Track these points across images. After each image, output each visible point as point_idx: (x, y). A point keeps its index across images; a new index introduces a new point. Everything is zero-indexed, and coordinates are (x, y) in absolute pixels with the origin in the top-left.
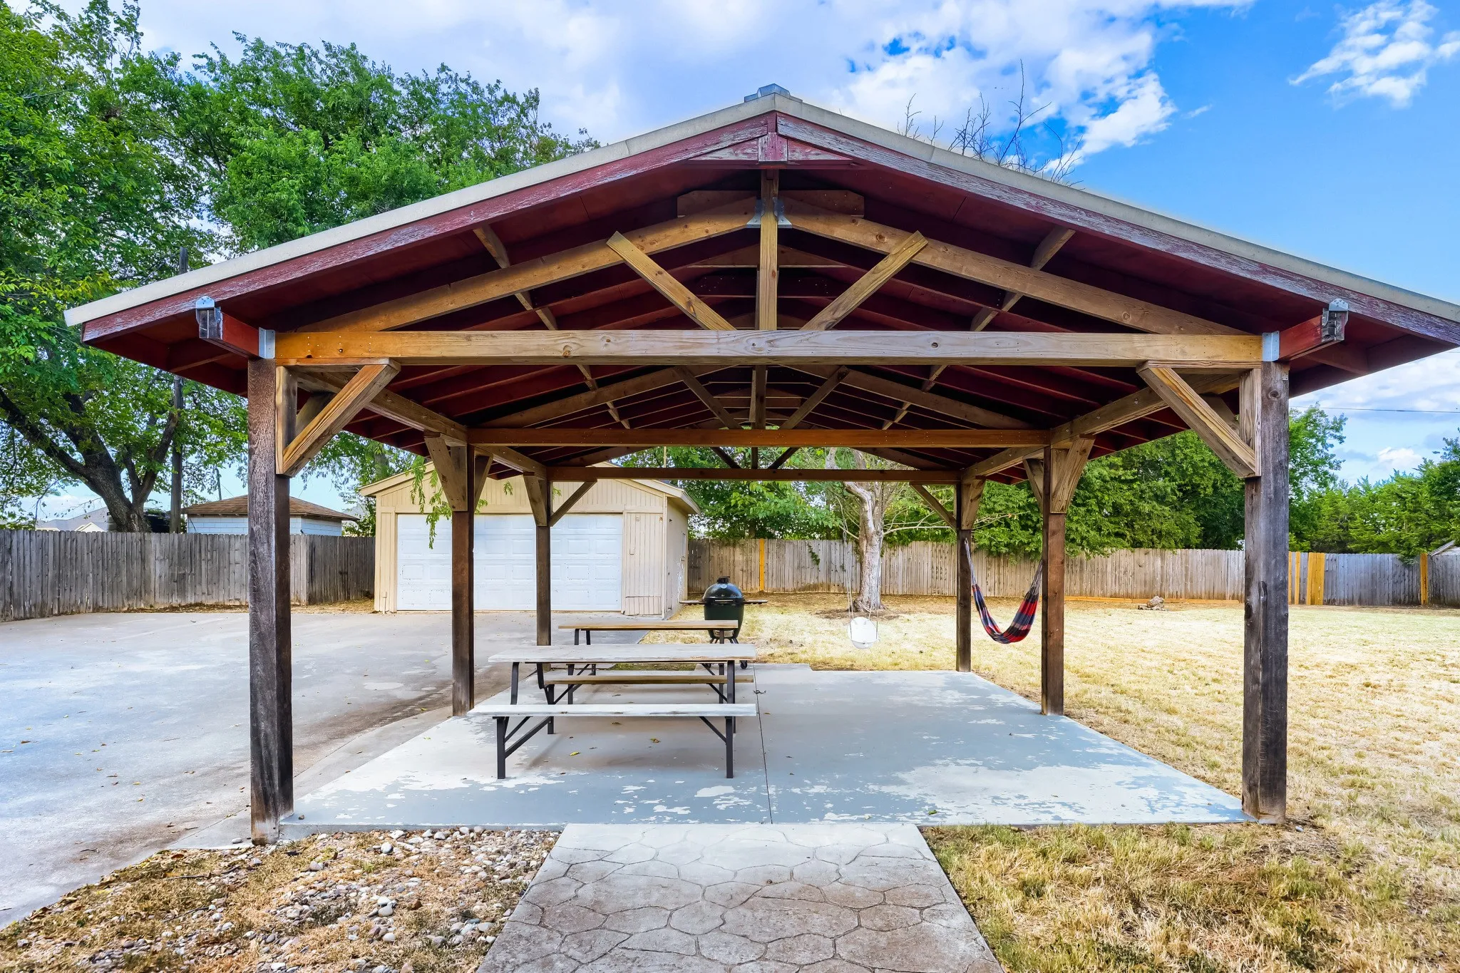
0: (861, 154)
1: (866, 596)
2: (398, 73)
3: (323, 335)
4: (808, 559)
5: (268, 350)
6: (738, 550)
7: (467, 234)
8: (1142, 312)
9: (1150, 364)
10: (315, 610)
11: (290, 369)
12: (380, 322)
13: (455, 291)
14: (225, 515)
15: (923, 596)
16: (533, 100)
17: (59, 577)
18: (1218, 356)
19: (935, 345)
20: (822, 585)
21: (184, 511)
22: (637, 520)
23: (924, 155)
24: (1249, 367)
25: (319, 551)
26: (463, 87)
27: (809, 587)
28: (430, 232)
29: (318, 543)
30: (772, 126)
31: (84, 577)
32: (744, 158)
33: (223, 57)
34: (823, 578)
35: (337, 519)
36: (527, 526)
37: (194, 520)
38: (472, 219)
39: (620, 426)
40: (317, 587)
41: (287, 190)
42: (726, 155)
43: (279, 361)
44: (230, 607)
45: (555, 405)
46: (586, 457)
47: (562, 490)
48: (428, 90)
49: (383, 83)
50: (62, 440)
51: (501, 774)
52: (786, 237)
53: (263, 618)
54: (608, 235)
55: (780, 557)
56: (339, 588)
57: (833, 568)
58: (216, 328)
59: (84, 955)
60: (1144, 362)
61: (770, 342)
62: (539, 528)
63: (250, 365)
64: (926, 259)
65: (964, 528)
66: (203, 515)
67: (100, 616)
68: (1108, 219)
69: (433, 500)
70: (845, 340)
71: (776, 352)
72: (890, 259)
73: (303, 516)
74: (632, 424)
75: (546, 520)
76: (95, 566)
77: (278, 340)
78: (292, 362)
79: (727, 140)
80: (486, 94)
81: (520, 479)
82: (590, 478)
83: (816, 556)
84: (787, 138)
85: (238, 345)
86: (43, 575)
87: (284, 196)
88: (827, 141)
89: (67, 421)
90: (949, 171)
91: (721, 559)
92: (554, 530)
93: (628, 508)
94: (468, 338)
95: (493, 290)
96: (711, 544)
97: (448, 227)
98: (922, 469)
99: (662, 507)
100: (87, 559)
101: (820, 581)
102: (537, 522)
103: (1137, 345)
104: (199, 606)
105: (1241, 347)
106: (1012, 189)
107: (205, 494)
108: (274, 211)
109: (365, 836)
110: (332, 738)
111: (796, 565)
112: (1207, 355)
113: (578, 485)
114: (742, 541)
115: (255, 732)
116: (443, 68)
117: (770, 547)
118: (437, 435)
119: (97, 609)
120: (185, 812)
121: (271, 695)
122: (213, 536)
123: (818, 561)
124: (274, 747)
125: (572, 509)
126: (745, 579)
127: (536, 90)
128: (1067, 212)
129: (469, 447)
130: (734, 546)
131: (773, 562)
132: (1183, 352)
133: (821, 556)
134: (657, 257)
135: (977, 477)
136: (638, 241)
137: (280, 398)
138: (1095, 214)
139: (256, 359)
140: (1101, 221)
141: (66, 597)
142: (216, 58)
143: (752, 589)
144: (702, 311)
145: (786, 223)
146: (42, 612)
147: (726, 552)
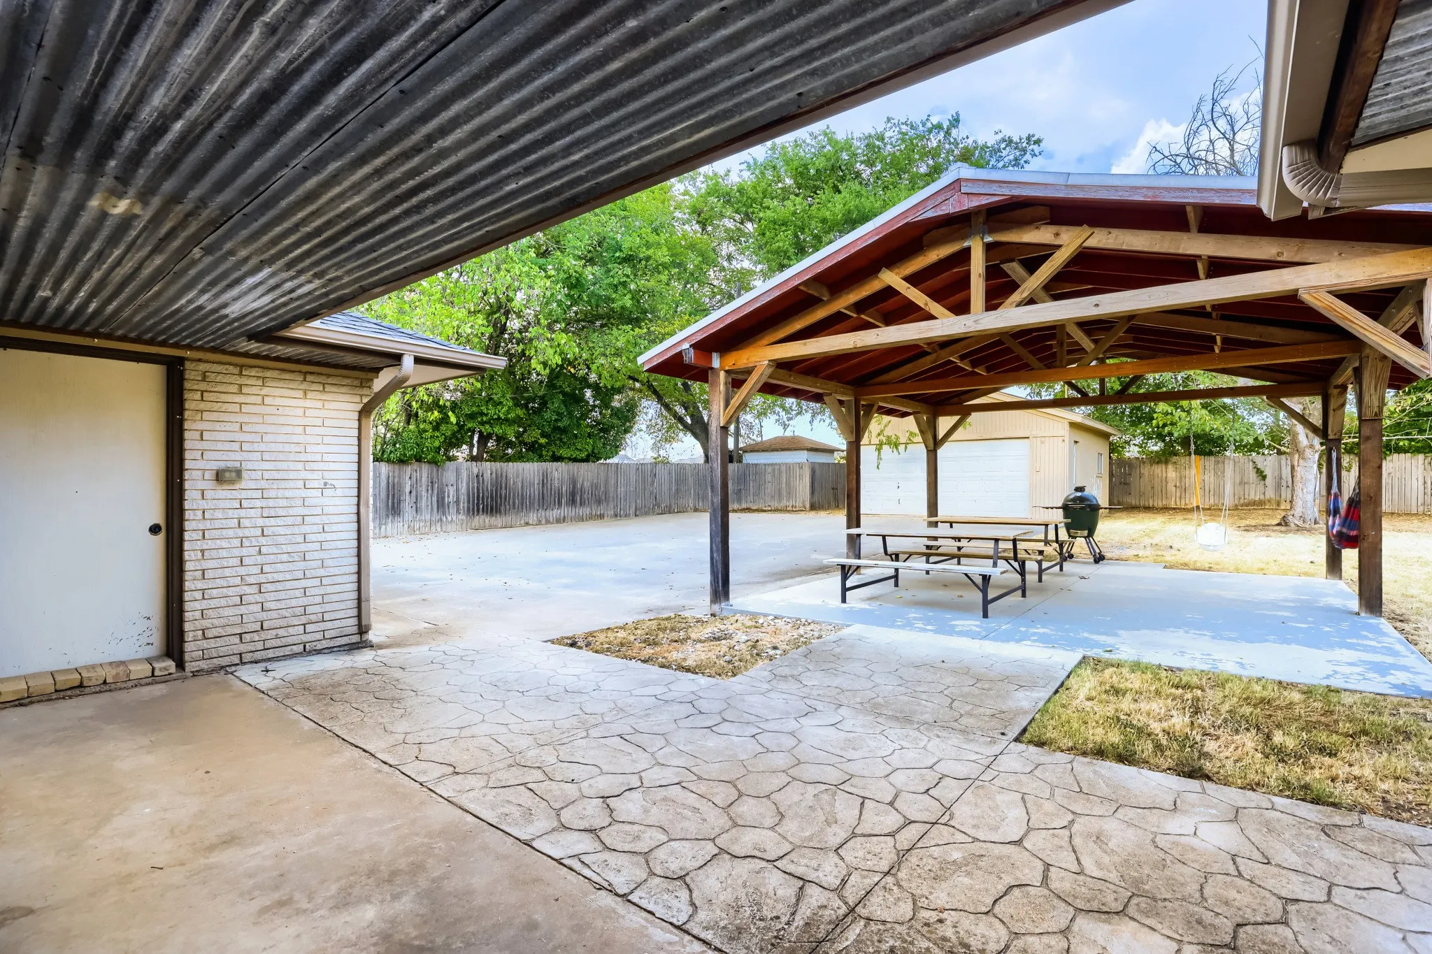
0: (1017, 192)
1: (1298, 510)
2: (857, 134)
3: (740, 352)
4: (1252, 476)
5: (716, 362)
6: (1170, 467)
7: (796, 289)
8: (1296, 248)
9: (1300, 292)
10: (813, 513)
11: (727, 372)
12: (765, 341)
13: (800, 318)
14: (763, 451)
15: (1409, 514)
16: (955, 122)
17: (677, 490)
18: (1381, 273)
19: (1097, 305)
20: (1269, 501)
21: (741, 449)
22: (1042, 442)
23: (1061, 181)
24: (1423, 277)
25: (818, 473)
26: (904, 128)
27: (1254, 503)
28: (777, 293)
29: (817, 467)
30: (957, 189)
31: (689, 490)
32: (942, 213)
33: (754, 159)
34: (1270, 494)
35: (831, 451)
36: (920, 450)
37: (746, 454)
38: (797, 283)
39: (974, 373)
40: (816, 498)
41: (784, 240)
42: (930, 214)
43: (722, 368)
44: (765, 511)
45: (910, 366)
46: (962, 397)
47: (945, 423)
48: (878, 139)
49: (848, 145)
50: (680, 410)
51: (844, 600)
52: (989, 248)
53: (715, 500)
54: (879, 271)
55: (1219, 474)
56: (832, 499)
57: (1284, 483)
58: (690, 357)
59: (634, 637)
60: (1297, 290)
61: (975, 321)
62: (928, 451)
63: (710, 372)
64: (1093, 242)
65: (1331, 437)
66: (751, 451)
67: (696, 514)
68: (1217, 191)
69: (879, 435)
70: (1027, 312)
71: (980, 327)
72: (1063, 249)
73: (808, 450)
74: (988, 370)
75: (934, 445)
76: (695, 484)
77: (721, 357)
78: (727, 368)
79: (930, 204)
80: (921, 128)
81: (911, 418)
82: (965, 413)
83: (1262, 472)
84: (968, 194)
85: (702, 363)
86: (670, 489)
87: (781, 244)
88: (994, 189)
89: (681, 398)
90: (1081, 187)
91: (1152, 477)
92: (940, 452)
93: (1034, 433)
94: (805, 344)
95: (820, 314)
96: (1142, 461)
97: (785, 289)
98: (1280, 383)
99: (1064, 430)
100: (691, 480)
101: (1267, 497)
102: (926, 447)
103: (1285, 277)
104: (748, 510)
105: (1410, 260)
106: (1132, 188)
107: (754, 437)
108: (777, 252)
109: (754, 616)
110: (776, 580)
111: (1238, 481)
112: (1367, 274)
113: (956, 418)
114: (1175, 459)
115: (712, 558)
116: (889, 120)
117: (1207, 464)
118: (830, 394)
119: (696, 510)
120: (692, 603)
121: (719, 539)
122: (756, 465)
123: (1264, 478)
124: (720, 566)
125: (952, 438)
126: (1178, 494)
127: (957, 114)
128: (1182, 194)
129: (856, 400)
130: (1166, 462)
131: (1210, 478)
132: (1339, 276)
133: (1268, 472)
134: (907, 279)
135: (1336, 387)
136: (897, 270)
137: (722, 387)
138: (1206, 190)
139: (712, 368)
140: (1212, 194)
141: (681, 502)
142: (752, 162)
143: (1186, 504)
144: (934, 308)
145: (989, 239)
146: (669, 511)
147: (1158, 470)
